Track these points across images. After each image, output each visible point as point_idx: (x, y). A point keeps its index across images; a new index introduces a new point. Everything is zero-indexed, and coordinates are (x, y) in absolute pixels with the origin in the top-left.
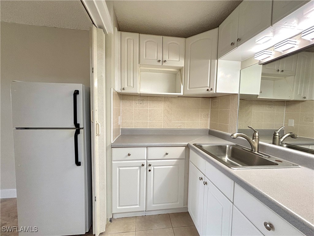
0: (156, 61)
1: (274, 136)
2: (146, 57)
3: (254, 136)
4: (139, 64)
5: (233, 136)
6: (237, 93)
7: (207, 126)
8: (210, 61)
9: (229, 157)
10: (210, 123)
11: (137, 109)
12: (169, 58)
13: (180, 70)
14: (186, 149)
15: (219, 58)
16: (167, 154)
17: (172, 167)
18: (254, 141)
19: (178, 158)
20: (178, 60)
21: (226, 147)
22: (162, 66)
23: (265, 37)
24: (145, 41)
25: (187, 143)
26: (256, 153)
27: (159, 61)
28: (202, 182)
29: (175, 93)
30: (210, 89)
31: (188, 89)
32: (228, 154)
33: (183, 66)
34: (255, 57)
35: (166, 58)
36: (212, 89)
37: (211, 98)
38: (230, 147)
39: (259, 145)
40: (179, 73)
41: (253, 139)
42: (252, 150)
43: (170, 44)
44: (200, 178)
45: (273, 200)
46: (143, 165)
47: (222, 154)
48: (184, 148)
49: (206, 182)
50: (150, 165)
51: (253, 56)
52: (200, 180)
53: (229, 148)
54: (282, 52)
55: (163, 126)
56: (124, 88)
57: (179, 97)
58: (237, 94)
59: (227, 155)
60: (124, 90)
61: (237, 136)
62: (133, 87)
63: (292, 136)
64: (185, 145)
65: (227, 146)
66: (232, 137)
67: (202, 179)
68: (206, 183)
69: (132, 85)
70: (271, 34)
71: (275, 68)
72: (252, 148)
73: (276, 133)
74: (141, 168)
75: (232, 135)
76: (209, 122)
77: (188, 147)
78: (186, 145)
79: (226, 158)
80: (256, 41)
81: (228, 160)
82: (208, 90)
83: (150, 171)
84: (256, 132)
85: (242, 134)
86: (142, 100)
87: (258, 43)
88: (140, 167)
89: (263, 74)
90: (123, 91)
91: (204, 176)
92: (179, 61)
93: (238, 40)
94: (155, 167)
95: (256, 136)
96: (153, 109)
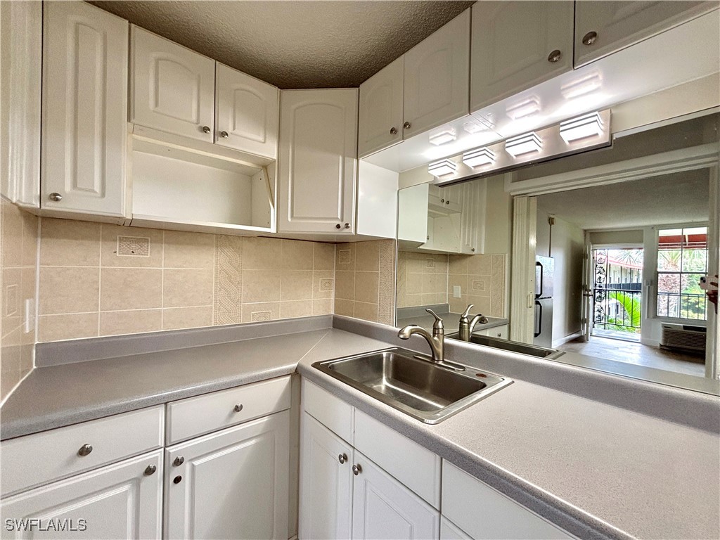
0: (195, 127)
1: (460, 324)
2: (157, 104)
3: (435, 329)
4: (129, 120)
5: (403, 334)
6: (394, 237)
7: (329, 309)
8: (341, 158)
9: (389, 380)
10: (335, 300)
11: (115, 270)
12: (234, 129)
13: (265, 166)
14: (292, 381)
15: (362, 156)
16: (237, 409)
17: (253, 442)
18: (436, 338)
19: (271, 411)
20: (261, 139)
21: (382, 358)
22: (214, 147)
23: (445, 134)
24: (155, 55)
25: (296, 365)
26: (441, 363)
27: (205, 129)
28: (347, 467)
29: (251, 225)
30: (342, 225)
31: (290, 220)
32: (387, 374)
33: (275, 157)
34: (430, 168)
35: (226, 124)
36: (347, 224)
37: (336, 243)
38: (390, 355)
39: (444, 345)
40: (262, 174)
41: (434, 336)
42: (433, 359)
43: (238, 90)
44: (340, 456)
45: (545, 494)
46: (150, 471)
47: (375, 376)
48: (288, 378)
49: (344, 454)
50: (178, 462)
51: (427, 165)
52: (342, 463)
53: (388, 358)
54: (473, 168)
55: (215, 319)
56: (56, 195)
57: (262, 236)
58: (392, 239)
59: (384, 375)
60: (57, 200)
61: (411, 333)
62: (103, 195)
63: (482, 320)
64: (291, 369)
65: (385, 354)
66: (402, 336)
67: (345, 458)
68: (360, 468)
69: (97, 188)
70: (453, 131)
71: (439, 195)
72: (433, 355)
73: (463, 318)
74: (142, 484)
75: (400, 333)
76: (333, 298)
77: (297, 375)
78: (294, 371)
79: (384, 384)
80: (430, 138)
81: (387, 388)
82: (338, 226)
83: (177, 480)
84: (439, 320)
85: (418, 327)
86: (138, 241)
87: (431, 142)
88: (136, 482)
89: (430, 206)
90: (50, 206)
91: (351, 449)
92: (264, 142)
93: (405, 126)
94: (196, 463)
95: (439, 329)
96: (178, 271)
